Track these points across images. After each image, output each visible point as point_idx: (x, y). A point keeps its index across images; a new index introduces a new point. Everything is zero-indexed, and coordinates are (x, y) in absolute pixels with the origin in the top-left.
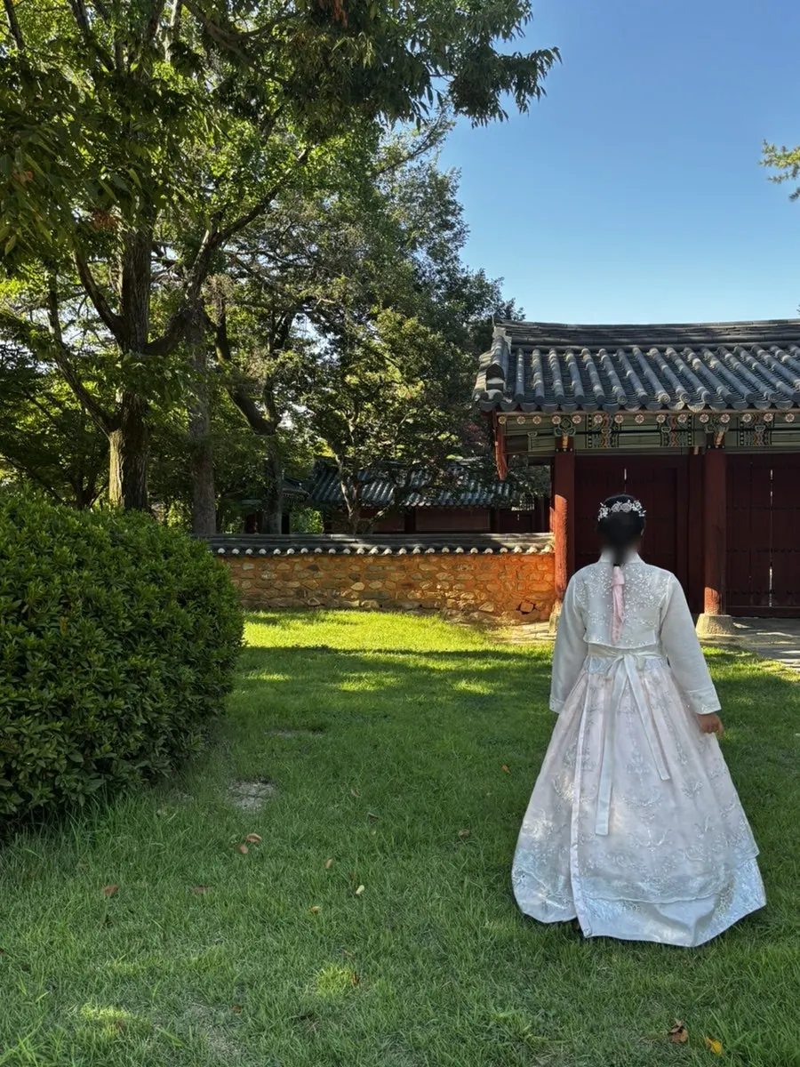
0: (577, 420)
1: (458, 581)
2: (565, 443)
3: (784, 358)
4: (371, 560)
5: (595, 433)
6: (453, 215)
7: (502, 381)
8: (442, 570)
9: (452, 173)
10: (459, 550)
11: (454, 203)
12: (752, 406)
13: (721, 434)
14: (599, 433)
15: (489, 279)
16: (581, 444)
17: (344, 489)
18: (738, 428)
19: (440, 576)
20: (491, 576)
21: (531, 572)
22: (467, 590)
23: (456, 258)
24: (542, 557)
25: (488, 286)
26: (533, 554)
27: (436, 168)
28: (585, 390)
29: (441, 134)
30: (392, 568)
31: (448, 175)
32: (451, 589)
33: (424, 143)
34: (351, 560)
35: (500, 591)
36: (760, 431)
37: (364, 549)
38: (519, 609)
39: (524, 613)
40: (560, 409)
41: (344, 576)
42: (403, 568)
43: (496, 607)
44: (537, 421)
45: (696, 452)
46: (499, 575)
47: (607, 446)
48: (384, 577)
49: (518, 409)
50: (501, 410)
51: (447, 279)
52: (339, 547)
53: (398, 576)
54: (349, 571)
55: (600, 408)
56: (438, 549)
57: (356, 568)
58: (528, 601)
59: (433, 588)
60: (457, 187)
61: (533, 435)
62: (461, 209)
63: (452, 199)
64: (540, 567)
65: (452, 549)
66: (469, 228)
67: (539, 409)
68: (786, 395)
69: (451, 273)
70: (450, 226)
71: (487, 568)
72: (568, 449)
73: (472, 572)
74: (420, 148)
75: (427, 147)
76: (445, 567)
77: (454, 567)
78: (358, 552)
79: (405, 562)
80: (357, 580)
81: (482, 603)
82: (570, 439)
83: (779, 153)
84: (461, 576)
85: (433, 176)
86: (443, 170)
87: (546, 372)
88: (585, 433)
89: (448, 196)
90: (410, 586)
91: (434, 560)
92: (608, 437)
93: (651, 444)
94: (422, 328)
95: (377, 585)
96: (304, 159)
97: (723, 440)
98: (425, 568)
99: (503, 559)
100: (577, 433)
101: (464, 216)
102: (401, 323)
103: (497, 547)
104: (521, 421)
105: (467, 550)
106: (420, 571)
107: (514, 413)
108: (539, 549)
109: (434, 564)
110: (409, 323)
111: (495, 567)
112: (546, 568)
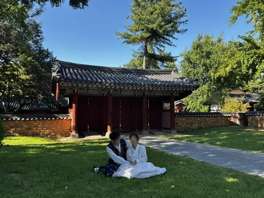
0: (80, 85)
1: (44, 127)
2: (76, 91)
3: (123, 76)
4: (17, 122)
5: (83, 89)
6: (40, 33)
7: (61, 74)
8: (40, 124)
9: (40, 23)
10: (45, 118)
11: (40, 30)
12: (119, 85)
13: (112, 91)
14: (84, 89)
15: (50, 51)
16: (80, 91)
17: (3, 103)
18: (115, 90)
19: (39, 126)
20: (54, 125)
21: (65, 124)
22: (47, 129)
23: (41, 44)
24: (68, 120)
25: (49, 53)
26: (66, 119)
27: (36, 21)
28: (81, 78)
29: (40, 13)
30: (24, 124)
31: (39, 23)
32: (42, 129)
33: (36, 14)
34: (11, 122)
35: (56, 129)
36: (119, 91)
37: (15, 119)
38: (61, 134)
39: (63, 135)
40: (76, 82)
41: (8, 127)
42: (28, 124)
43: (55, 133)
44: (70, 85)
45: (105, 95)
46: (56, 125)
47: (86, 92)
48: (21, 127)
49: (65, 81)
50: (61, 81)
51: (38, 49)
52: (7, 118)
53: (26, 126)
54: (10, 125)
55: (86, 83)
56: (39, 119)
57: (12, 124)
58: (64, 132)
59: (37, 129)
60: (42, 27)
61: (67, 89)
62: (42, 32)
63: (40, 29)
64: (67, 123)
65: (43, 118)
66: (44, 37)
67: (70, 82)
68: (125, 83)
69: (40, 48)
70: (39, 36)
71: (53, 123)
72: (76, 93)
73: (48, 125)
74: (34, 15)
75: (36, 15)
76: (41, 123)
77: (43, 123)
78: (14, 119)
79: (29, 122)
80: (12, 128)
81: (51, 133)
82: (77, 90)
83: (119, 33)
84: (45, 126)
85: (35, 22)
86: (38, 22)
87: (71, 74)
88: (80, 89)
89: (39, 29)
90: (30, 129)
91: (37, 121)
92: (86, 90)
93: (96, 93)
94: (33, 60)
95: (19, 129)
96: (9, 9)
97: (112, 93)
98: (35, 124)
99: (57, 121)
100: (79, 89)
101: (43, 34)
102: (26, 58)
103: (56, 118)
104: (66, 85)
105: (47, 118)
106: (33, 125)
107: (64, 83)
108: (67, 118)
109: (37, 123)
110: (29, 59)
111: (55, 123)
112: (69, 123)
